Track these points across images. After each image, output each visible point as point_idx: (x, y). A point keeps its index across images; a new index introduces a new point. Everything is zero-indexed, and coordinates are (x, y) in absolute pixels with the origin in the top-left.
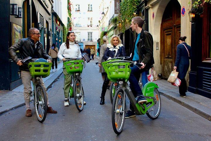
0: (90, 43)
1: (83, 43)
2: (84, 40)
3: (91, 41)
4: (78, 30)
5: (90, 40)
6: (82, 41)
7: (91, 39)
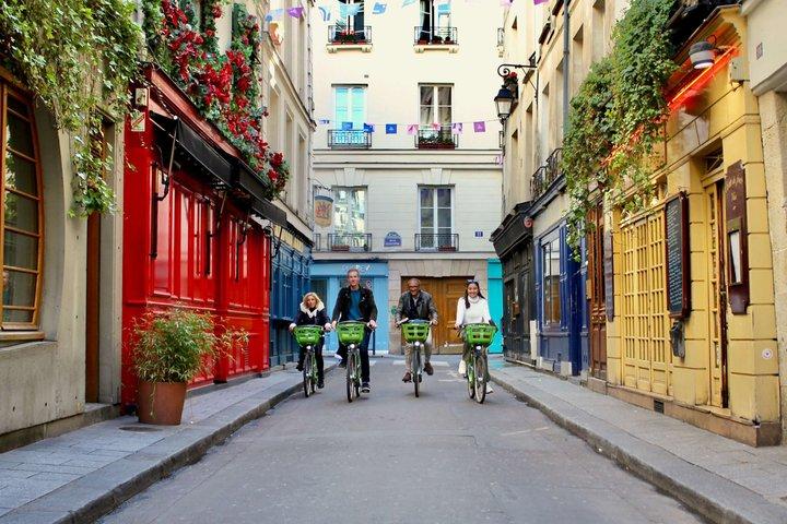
0: (438, 266)
1: (385, 262)
2: (393, 240)
3: (442, 249)
4: (350, 171)
5: (436, 239)
6: (378, 246)
7: (446, 235)
